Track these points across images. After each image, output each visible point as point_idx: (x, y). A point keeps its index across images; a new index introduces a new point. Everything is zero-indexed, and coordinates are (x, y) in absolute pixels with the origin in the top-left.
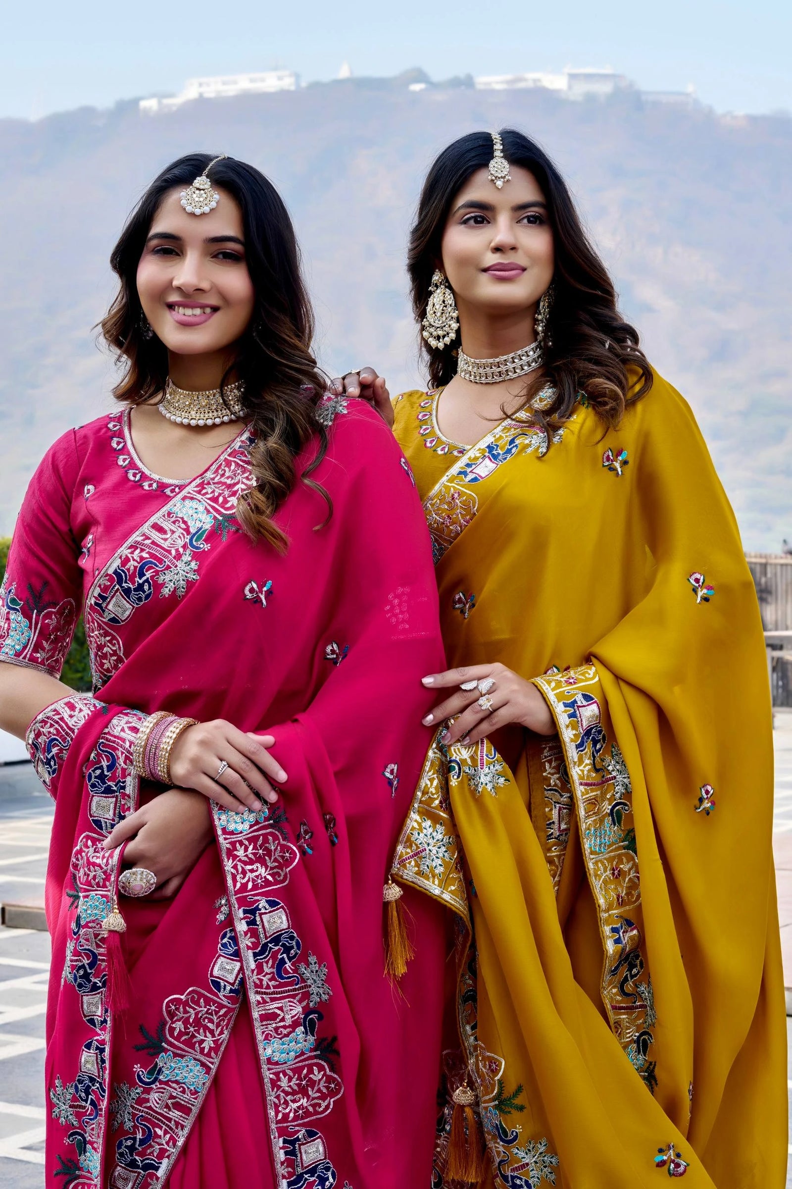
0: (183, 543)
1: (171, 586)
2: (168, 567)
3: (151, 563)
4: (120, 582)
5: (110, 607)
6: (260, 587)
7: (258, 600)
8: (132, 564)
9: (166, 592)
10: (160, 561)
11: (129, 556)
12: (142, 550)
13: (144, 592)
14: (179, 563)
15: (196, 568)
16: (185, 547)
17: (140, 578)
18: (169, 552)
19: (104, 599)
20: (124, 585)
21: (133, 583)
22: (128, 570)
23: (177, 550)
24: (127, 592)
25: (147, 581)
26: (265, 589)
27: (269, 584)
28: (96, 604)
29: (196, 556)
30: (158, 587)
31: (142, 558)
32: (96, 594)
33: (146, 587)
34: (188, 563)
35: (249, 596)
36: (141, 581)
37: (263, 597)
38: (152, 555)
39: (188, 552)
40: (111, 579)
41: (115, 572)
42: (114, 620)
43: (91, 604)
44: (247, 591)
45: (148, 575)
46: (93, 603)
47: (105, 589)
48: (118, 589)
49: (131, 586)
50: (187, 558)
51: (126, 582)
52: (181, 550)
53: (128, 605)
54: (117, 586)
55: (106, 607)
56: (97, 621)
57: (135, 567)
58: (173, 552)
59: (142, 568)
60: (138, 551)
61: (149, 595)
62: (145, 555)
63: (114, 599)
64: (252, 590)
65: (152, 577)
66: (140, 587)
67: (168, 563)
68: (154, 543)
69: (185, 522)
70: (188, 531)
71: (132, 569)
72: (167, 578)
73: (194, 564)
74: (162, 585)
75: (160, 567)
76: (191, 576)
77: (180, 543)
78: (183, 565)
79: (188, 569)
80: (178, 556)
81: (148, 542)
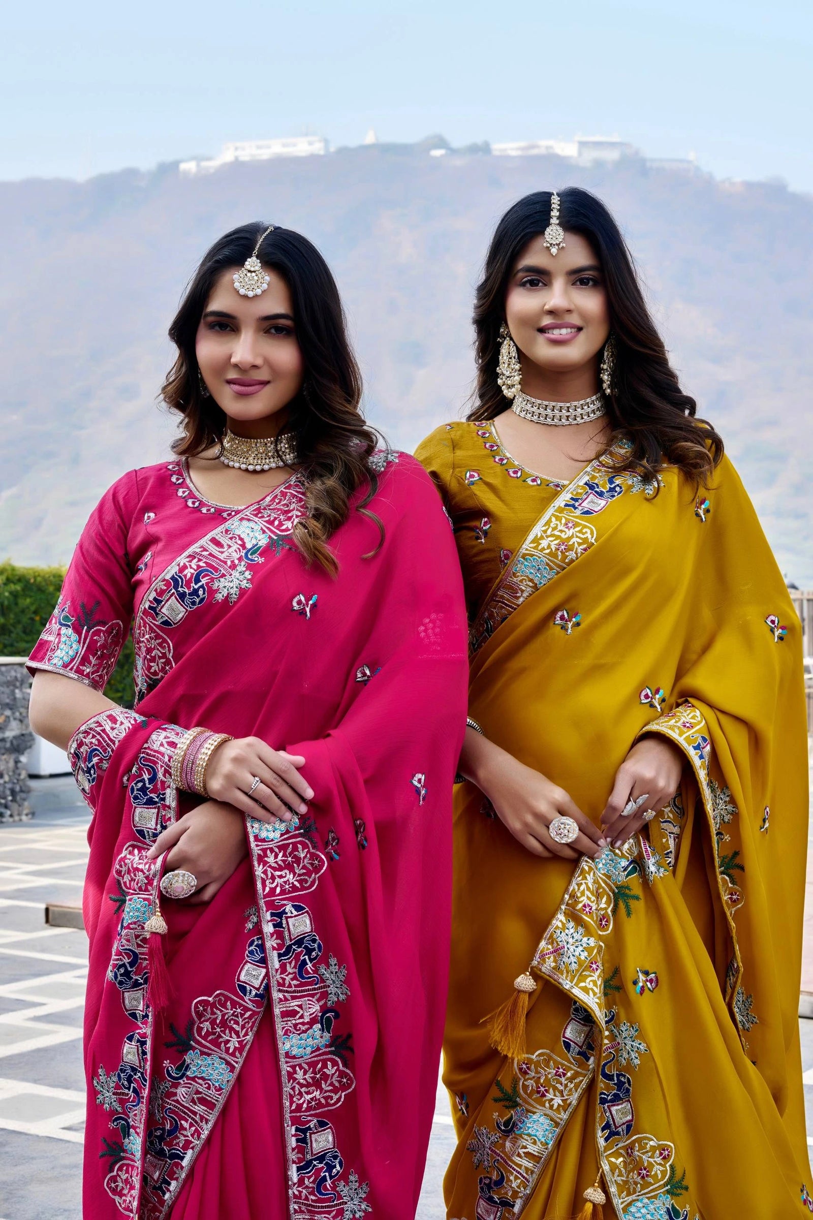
0: (238, 556)
1: (225, 593)
2: (223, 576)
3: (207, 570)
4: (176, 587)
5: (164, 610)
6: (307, 600)
7: (303, 612)
8: (188, 572)
9: (219, 597)
10: (216, 570)
11: (187, 564)
12: (200, 560)
13: (198, 596)
14: (234, 573)
15: (249, 577)
16: (240, 559)
17: (196, 584)
18: (225, 563)
19: (158, 602)
20: (180, 589)
21: (189, 588)
22: (185, 576)
23: (232, 562)
24: (182, 596)
25: (202, 586)
26: (311, 602)
27: (315, 597)
28: (150, 607)
29: (249, 567)
30: (212, 592)
31: (199, 567)
32: (151, 598)
33: (201, 592)
34: (242, 573)
35: (296, 607)
36: (196, 587)
37: (308, 610)
38: (208, 564)
39: (243, 563)
40: (168, 584)
41: (173, 578)
42: (166, 623)
43: (145, 608)
44: (295, 604)
45: (204, 581)
46: (147, 607)
47: (161, 593)
48: (174, 593)
49: (186, 590)
50: (241, 568)
51: (182, 587)
52: (237, 562)
53: (182, 609)
54: (173, 590)
55: (160, 611)
56: (149, 624)
57: (192, 574)
58: (229, 563)
59: (198, 575)
60: (196, 560)
61: (202, 600)
62: (201, 564)
63: (169, 603)
64: (299, 602)
65: (207, 584)
66: (195, 592)
67: (223, 571)
68: (210, 554)
69: (241, 539)
70: (243, 546)
71: (189, 576)
72: (221, 585)
73: (248, 575)
74: (217, 591)
75: (215, 575)
76: (245, 584)
77: (236, 556)
78: (237, 574)
79: (241, 578)
80: (233, 567)
81: (205, 553)
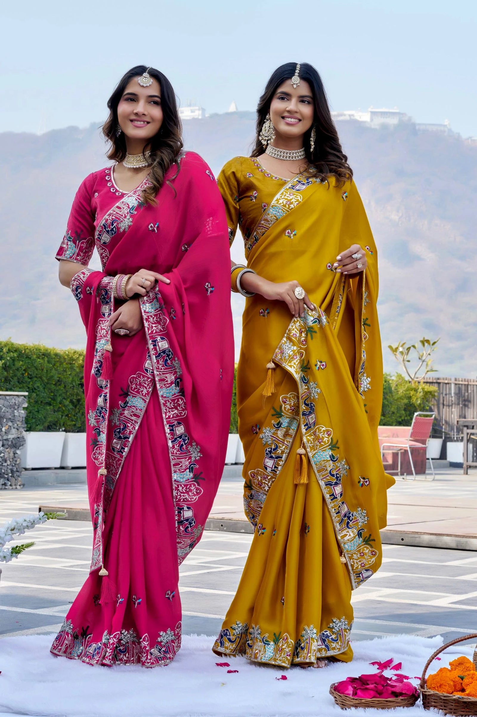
0: (127, 212)
1: (123, 228)
2: (122, 221)
3: (116, 220)
4: (105, 229)
5: (103, 238)
7: (154, 230)
9: (121, 230)
10: (119, 219)
11: (108, 218)
14: (125, 219)
15: (132, 220)
16: (127, 213)
18: (122, 216)
19: (100, 235)
21: (110, 228)
22: (108, 223)
23: (125, 215)
24: (108, 232)
25: (114, 227)
26: (156, 226)
27: (158, 224)
28: (98, 238)
29: (132, 216)
30: (118, 229)
31: (112, 219)
32: (98, 234)
33: (114, 229)
34: (129, 219)
35: (150, 229)
36: (112, 227)
37: (156, 229)
38: (116, 217)
39: (129, 215)
40: (102, 228)
41: (104, 225)
42: (104, 243)
43: (96, 238)
44: (149, 227)
45: (115, 225)
47: (100, 232)
48: (105, 231)
50: (128, 217)
51: (107, 228)
52: (126, 214)
53: (109, 237)
55: (101, 238)
56: (99, 244)
57: (110, 222)
58: (124, 216)
59: (112, 222)
60: (111, 216)
61: (115, 231)
62: (114, 217)
63: (104, 235)
64: (151, 227)
65: (116, 225)
66: (112, 230)
67: (122, 219)
68: (117, 213)
69: (128, 204)
70: (129, 207)
72: (122, 225)
74: (120, 227)
75: (119, 221)
76: (130, 223)
78: (127, 220)
79: (129, 221)
81: (114, 213)
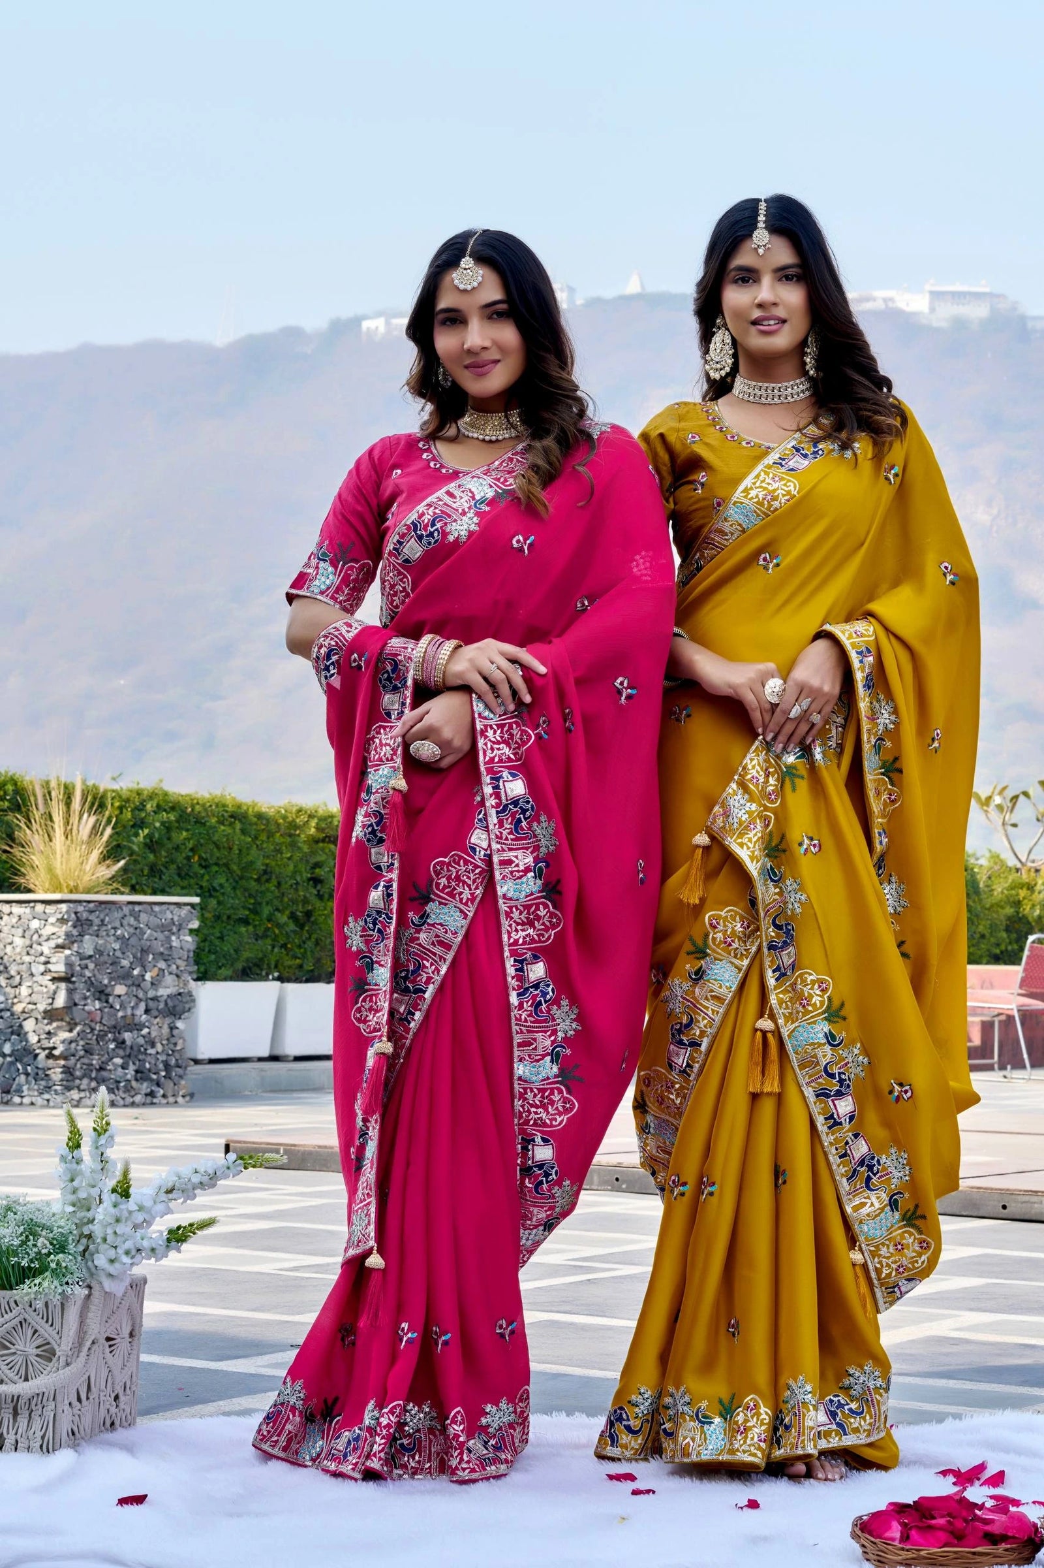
0: (468, 505)
1: (456, 534)
2: (455, 521)
3: (441, 517)
4: (415, 530)
5: (404, 550)
6: (525, 540)
7: (521, 550)
8: (426, 519)
9: (451, 538)
10: (449, 516)
11: (425, 512)
12: (436, 508)
13: (434, 538)
14: (464, 518)
15: (477, 522)
16: (470, 508)
17: (432, 528)
18: (457, 510)
19: (400, 543)
20: (418, 532)
21: (426, 531)
22: (423, 522)
23: (463, 510)
24: (420, 537)
25: (437, 530)
26: (528, 542)
27: (532, 538)
28: (394, 547)
29: (477, 514)
30: (445, 534)
31: (435, 513)
32: (395, 541)
33: (436, 534)
34: (471, 519)
35: (515, 545)
36: (432, 530)
37: (526, 548)
38: (443, 512)
39: (472, 511)
40: (409, 528)
41: (413, 523)
42: (406, 560)
43: (390, 549)
44: (514, 542)
45: (438, 525)
47: (403, 536)
48: (413, 535)
49: (424, 533)
50: (471, 515)
51: (420, 530)
52: (467, 510)
53: (420, 547)
54: (413, 533)
55: (402, 551)
56: (392, 563)
57: (429, 520)
58: (460, 511)
59: (434, 521)
60: (431, 509)
61: (437, 540)
62: (437, 511)
63: (409, 544)
64: (518, 541)
65: (441, 527)
66: (431, 534)
67: (455, 517)
68: (445, 504)
69: (471, 492)
70: (473, 497)
71: (426, 521)
72: (453, 528)
73: (476, 520)
74: (449, 533)
75: (448, 520)
76: (473, 527)
77: (466, 505)
78: (467, 520)
79: (470, 522)
80: (464, 513)
81: (440, 503)
